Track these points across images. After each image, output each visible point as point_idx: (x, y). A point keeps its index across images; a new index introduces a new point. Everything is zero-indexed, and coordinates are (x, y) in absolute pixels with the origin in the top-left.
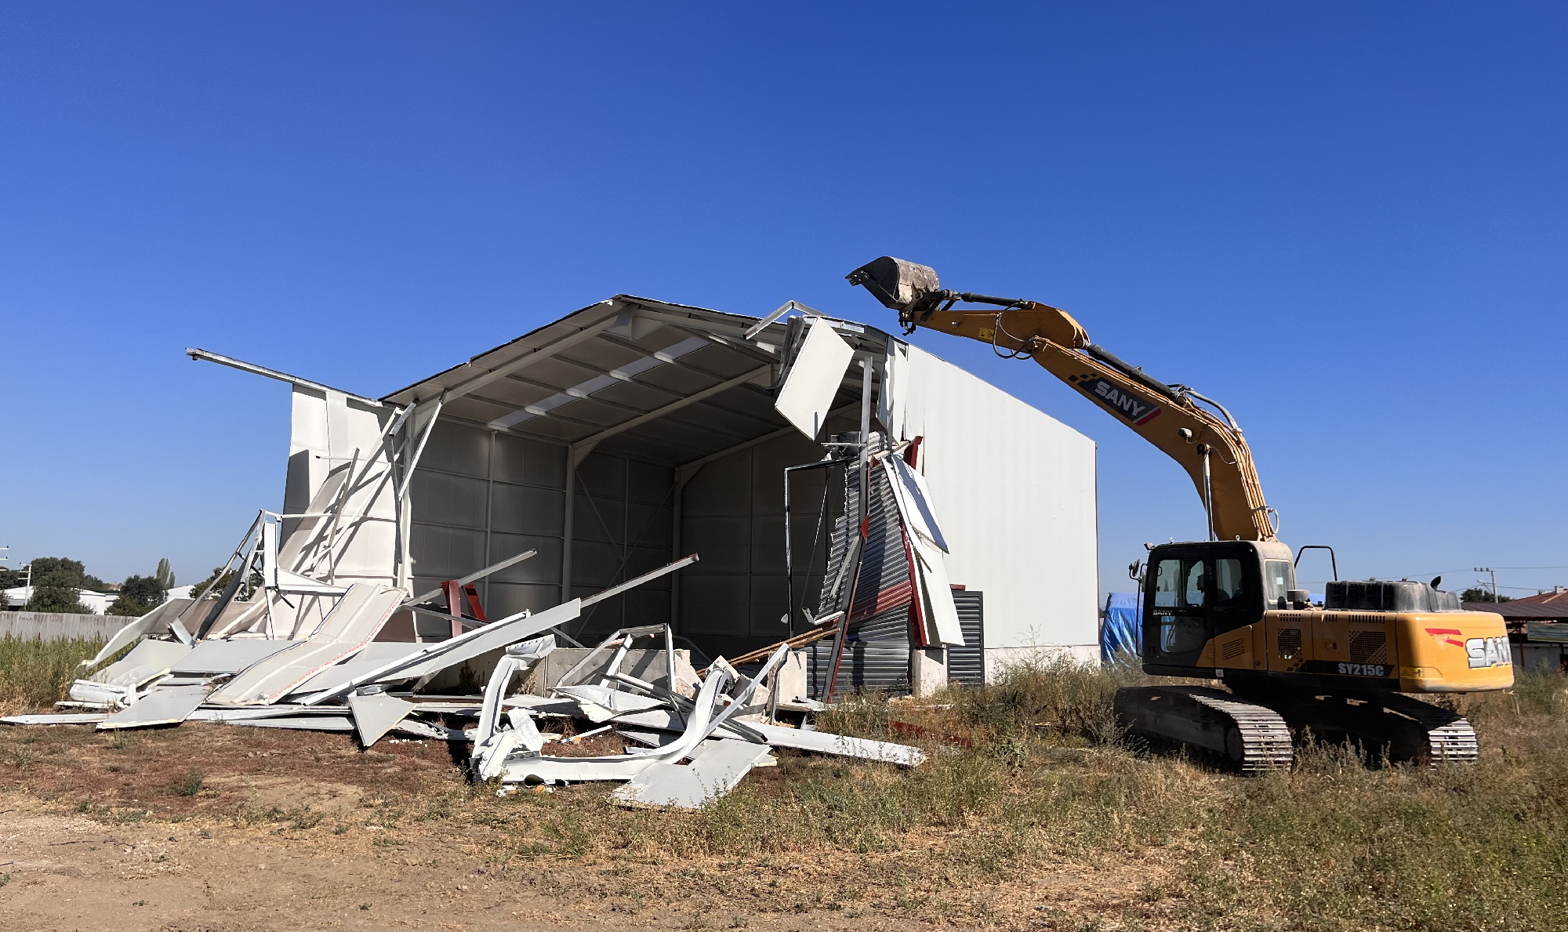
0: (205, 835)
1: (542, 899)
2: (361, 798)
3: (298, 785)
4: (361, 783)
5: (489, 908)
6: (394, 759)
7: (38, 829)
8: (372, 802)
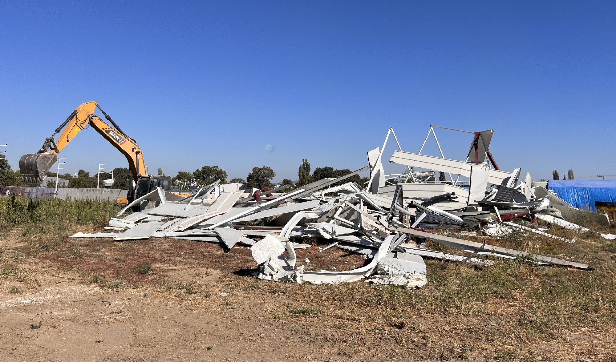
0: (145, 296)
1: (302, 344)
2: (219, 276)
3: (194, 269)
4: (220, 268)
5: (273, 350)
6: (236, 256)
7: (72, 292)
8: (224, 279)
